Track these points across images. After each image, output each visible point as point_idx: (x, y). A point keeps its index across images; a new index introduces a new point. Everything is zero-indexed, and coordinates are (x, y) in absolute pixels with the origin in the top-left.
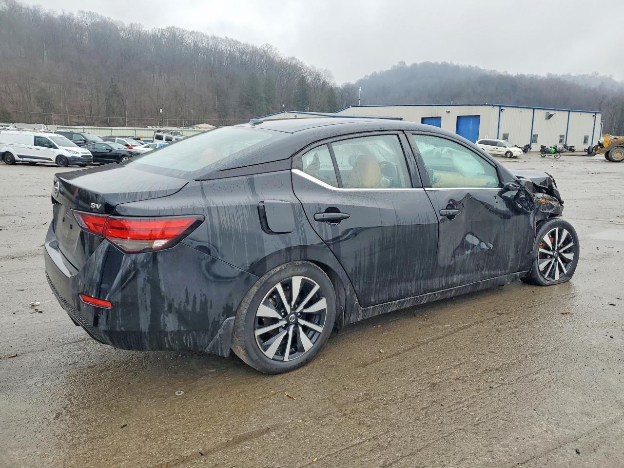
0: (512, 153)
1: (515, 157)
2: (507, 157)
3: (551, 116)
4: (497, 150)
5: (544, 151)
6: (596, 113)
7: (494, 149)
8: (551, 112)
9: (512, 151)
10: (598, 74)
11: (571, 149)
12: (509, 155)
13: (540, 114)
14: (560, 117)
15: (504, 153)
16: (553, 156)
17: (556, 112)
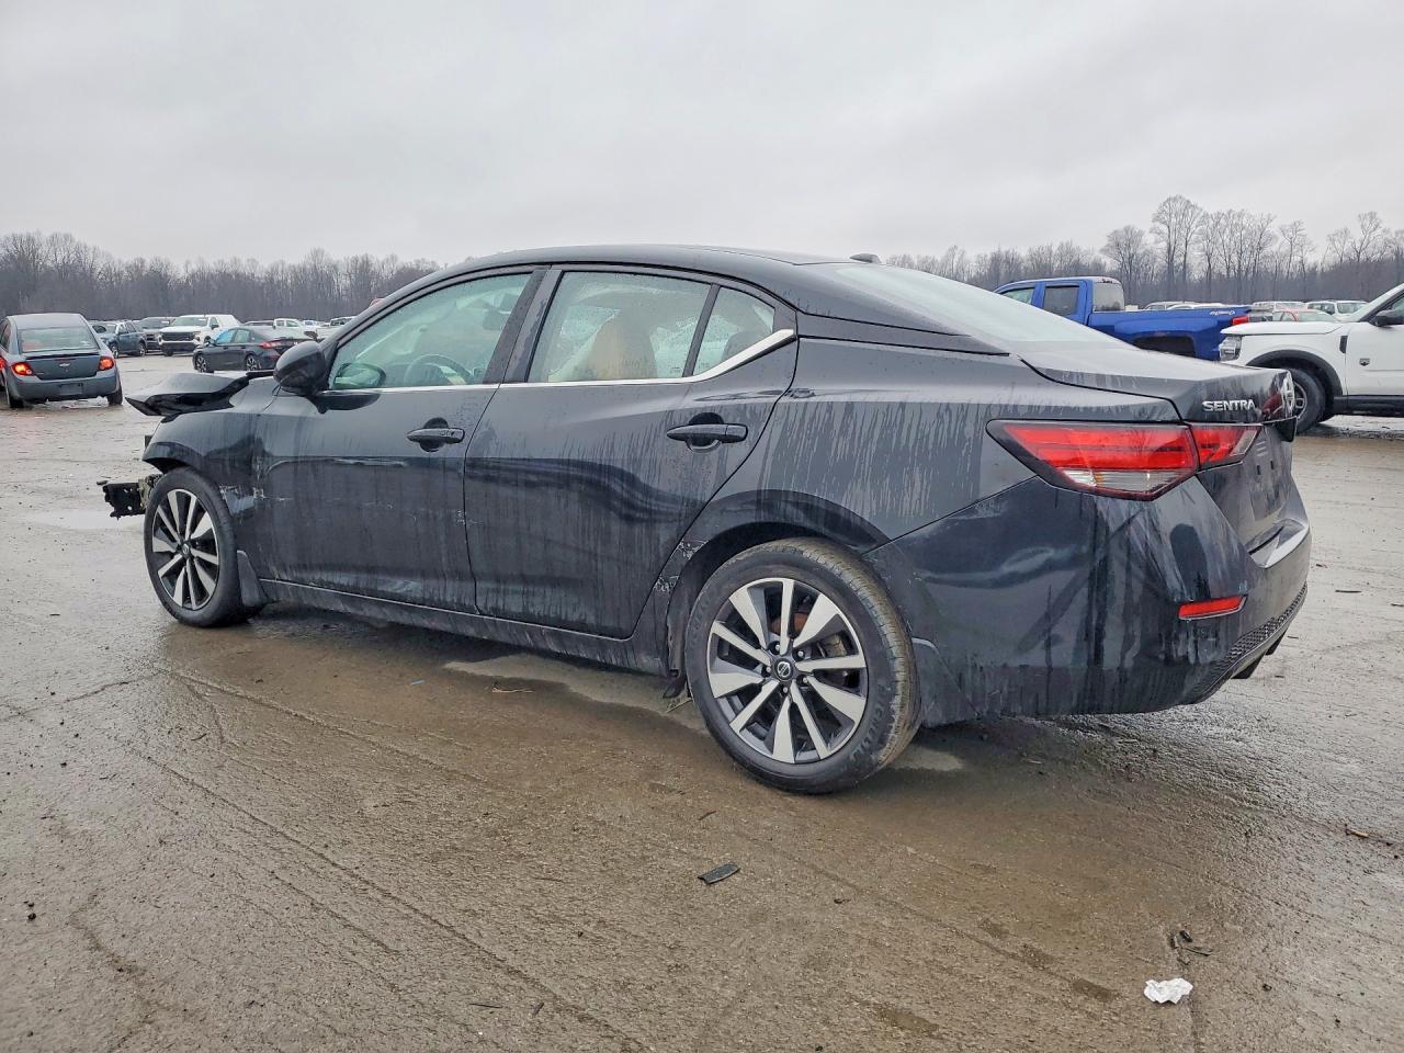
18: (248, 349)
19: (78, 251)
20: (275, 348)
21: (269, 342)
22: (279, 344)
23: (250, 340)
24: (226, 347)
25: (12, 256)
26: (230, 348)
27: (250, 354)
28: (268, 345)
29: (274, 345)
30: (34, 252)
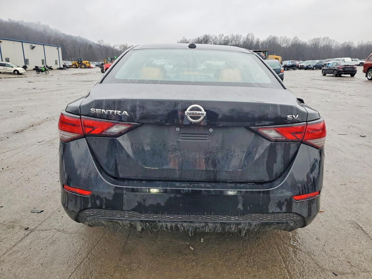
0: (18, 71)
1: (21, 74)
2: (15, 74)
3: (33, 48)
4: (6, 69)
5: (37, 69)
6: (58, 47)
7: (4, 69)
8: (34, 45)
9: (18, 70)
10: (40, 23)
11: (51, 68)
12: (16, 72)
13: (27, 46)
14: (39, 48)
15: (13, 72)
16: (44, 73)
17: (36, 45)
18: (335, 68)
19: (329, 41)
20: (342, 68)
21: (341, 66)
22: (344, 67)
23: (336, 66)
24: (330, 68)
25: (313, 44)
26: (331, 68)
27: (335, 69)
28: (340, 67)
29: (342, 67)
30: (318, 42)
